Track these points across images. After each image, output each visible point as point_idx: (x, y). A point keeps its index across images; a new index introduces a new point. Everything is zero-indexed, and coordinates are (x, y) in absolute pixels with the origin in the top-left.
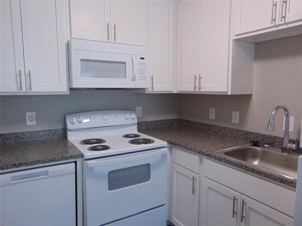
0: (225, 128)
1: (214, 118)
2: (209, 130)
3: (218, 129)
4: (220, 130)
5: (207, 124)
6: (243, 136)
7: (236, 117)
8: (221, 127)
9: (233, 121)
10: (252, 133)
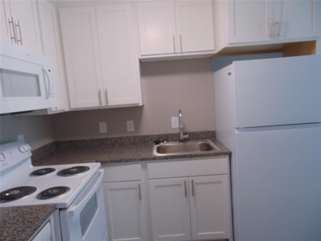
0: (121, 138)
1: (106, 131)
2: (102, 144)
3: (113, 141)
4: (116, 141)
5: (99, 139)
6: (141, 140)
7: (130, 126)
8: (116, 138)
9: (129, 130)
10: (149, 136)
